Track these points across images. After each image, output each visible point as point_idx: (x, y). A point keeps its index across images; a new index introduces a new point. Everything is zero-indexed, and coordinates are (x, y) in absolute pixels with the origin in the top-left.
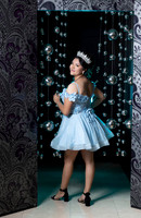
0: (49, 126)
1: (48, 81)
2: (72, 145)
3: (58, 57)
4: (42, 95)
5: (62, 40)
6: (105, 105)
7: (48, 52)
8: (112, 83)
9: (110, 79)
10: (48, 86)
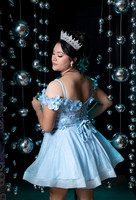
0: (25, 145)
1: (22, 78)
2: (55, 179)
3: (38, 41)
4: (14, 100)
5: (43, 13)
6: (109, 112)
7: (21, 33)
8: (121, 79)
9: (118, 74)
10: (22, 86)
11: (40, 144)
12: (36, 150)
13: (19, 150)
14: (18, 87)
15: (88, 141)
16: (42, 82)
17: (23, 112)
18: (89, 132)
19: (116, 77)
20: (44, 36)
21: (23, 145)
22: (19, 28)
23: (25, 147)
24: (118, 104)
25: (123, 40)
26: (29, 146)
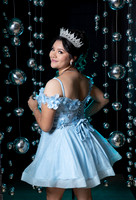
0: (22, 145)
1: (17, 77)
2: (55, 179)
3: (33, 39)
4: (9, 99)
6: (106, 110)
7: (16, 32)
8: (117, 76)
9: (114, 71)
10: (16, 85)
11: (37, 144)
12: (33, 150)
13: (15, 150)
14: (13, 86)
15: (86, 141)
16: (38, 81)
17: (19, 112)
18: (86, 130)
19: (112, 74)
20: (39, 33)
21: (19, 145)
22: (13, 26)
23: (21, 147)
24: (114, 102)
25: (119, 37)
26: (25, 146)
